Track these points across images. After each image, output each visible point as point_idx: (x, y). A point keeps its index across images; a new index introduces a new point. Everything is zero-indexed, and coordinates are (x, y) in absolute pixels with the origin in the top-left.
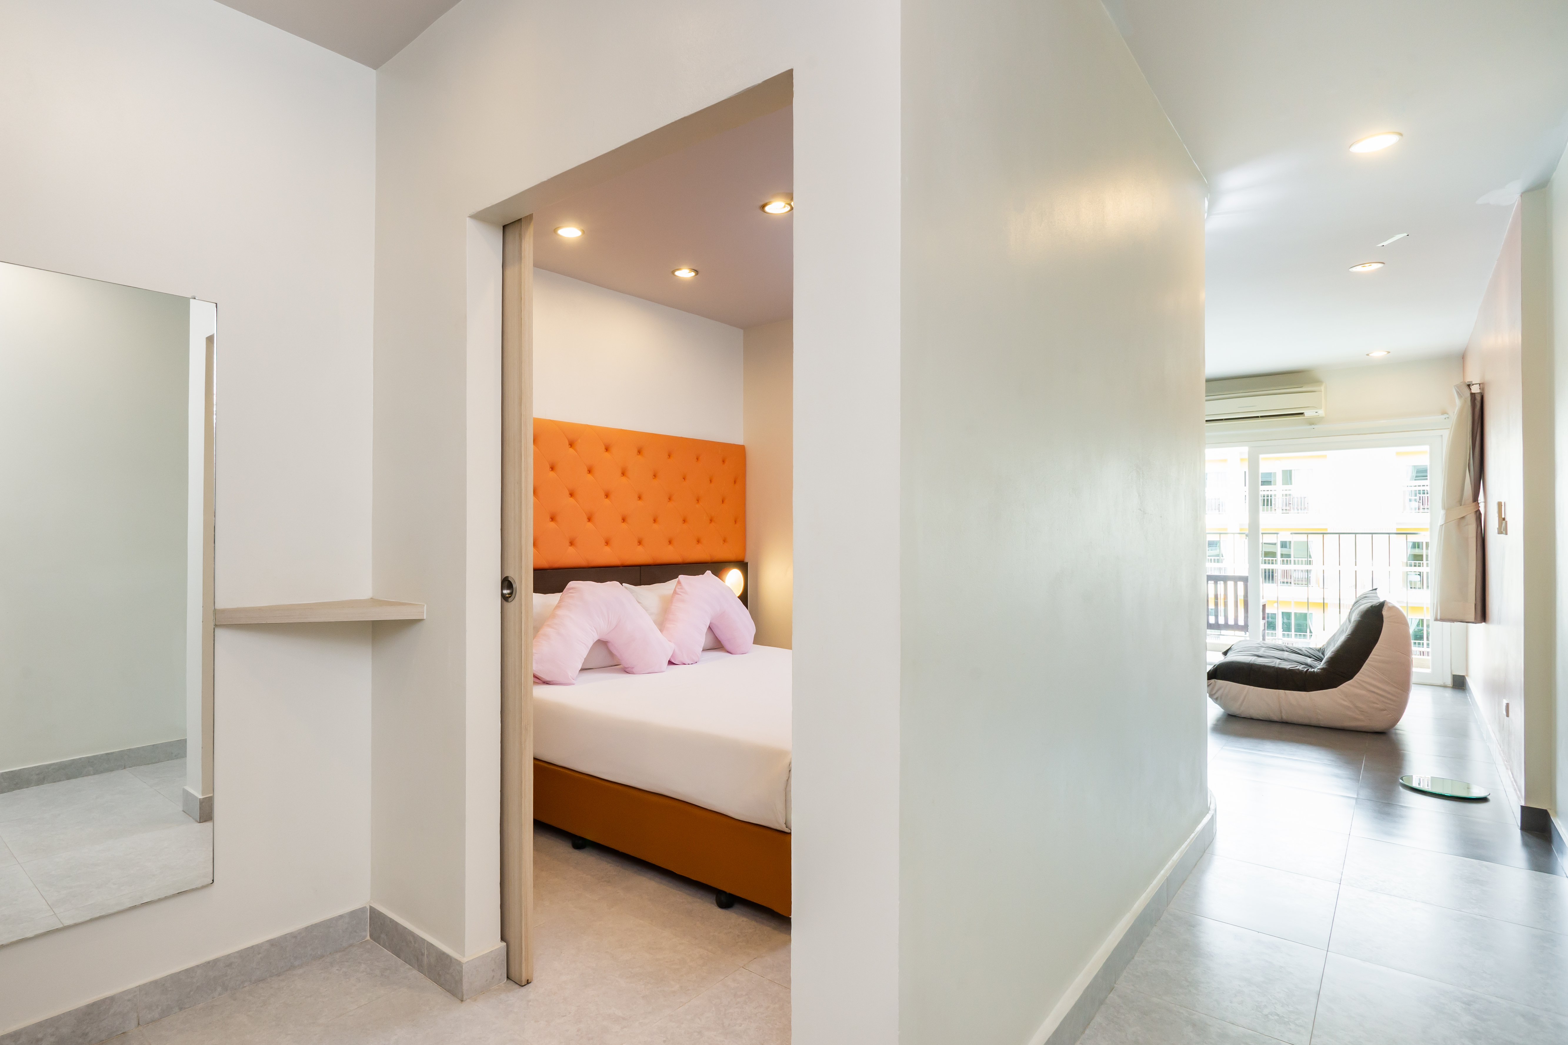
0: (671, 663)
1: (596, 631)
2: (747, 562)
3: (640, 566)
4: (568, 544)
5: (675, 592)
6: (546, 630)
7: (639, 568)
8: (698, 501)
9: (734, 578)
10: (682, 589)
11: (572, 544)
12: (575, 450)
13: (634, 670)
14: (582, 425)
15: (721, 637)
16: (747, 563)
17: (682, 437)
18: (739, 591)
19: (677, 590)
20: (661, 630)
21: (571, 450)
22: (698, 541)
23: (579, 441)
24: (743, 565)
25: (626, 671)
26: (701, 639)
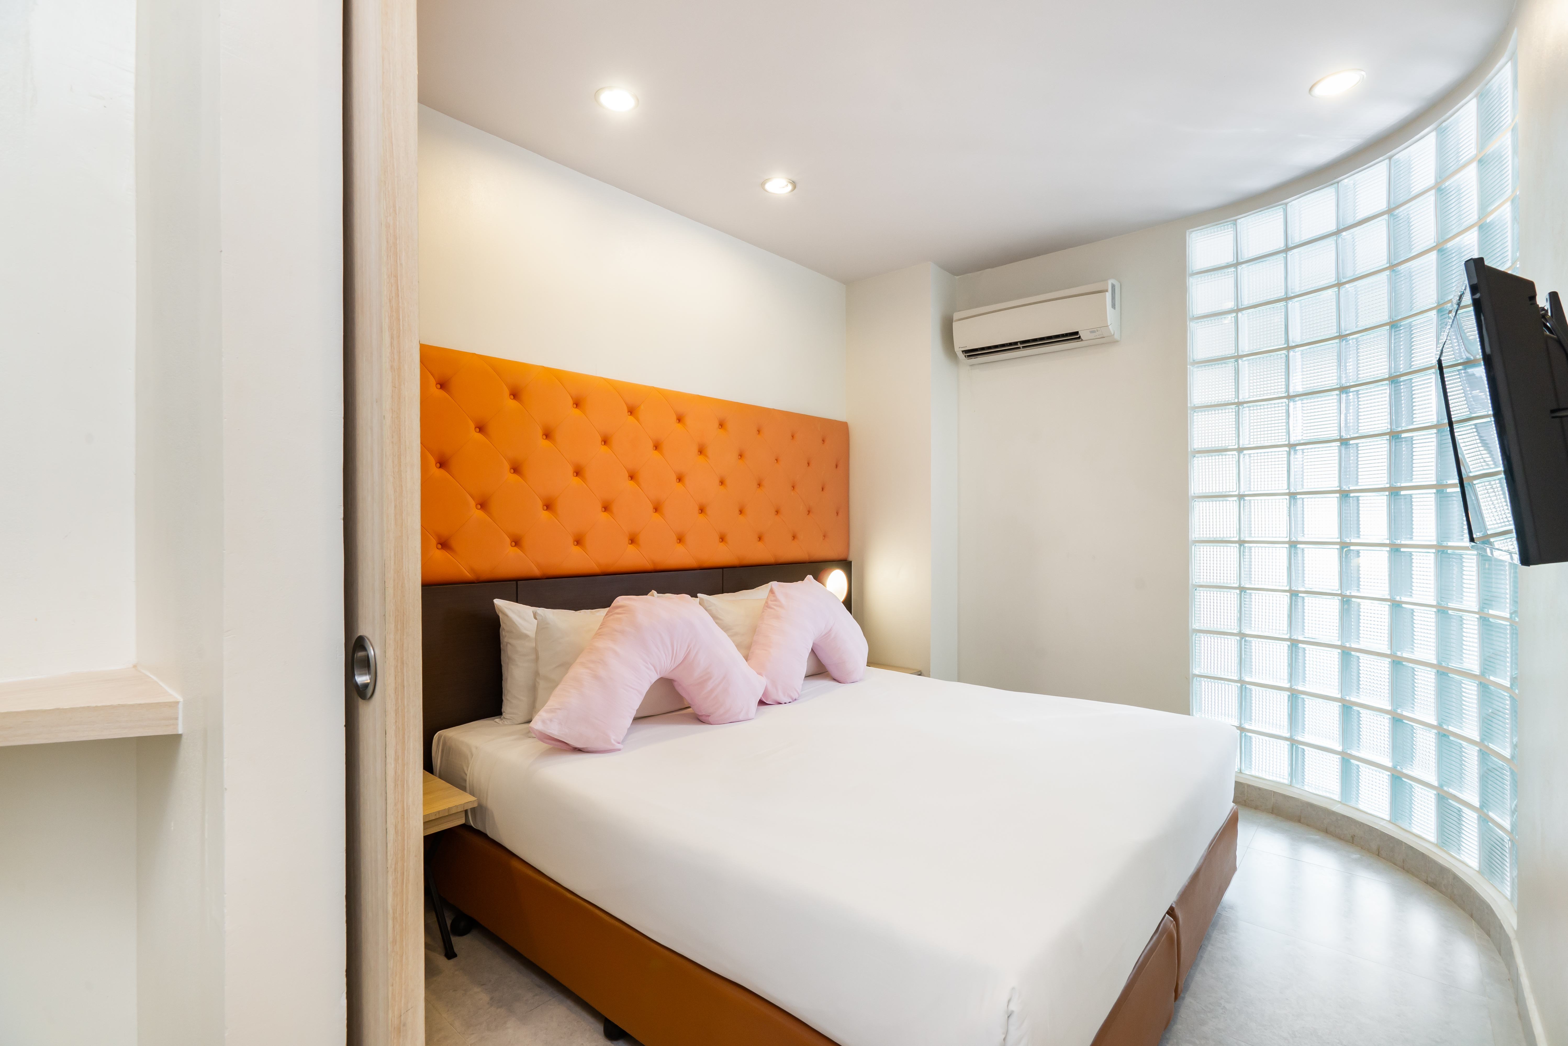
0: (762, 703)
1: (654, 667)
2: (850, 560)
3: (722, 568)
4: (626, 540)
5: (767, 606)
6: (577, 670)
7: (721, 570)
8: (793, 487)
9: (836, 580)
10: (775, 601)
11: (632, 541)
12: (637, 419)
13: (710, 719)
14: (646, 386)
15: (825, 661)
16: (851, 562)
17: (774, 409)
18: (842, 596)
19: (770, 603)
20: (747, 658)
21: (631, 418)
22: (794, 537)
23: (642, 407)
24: (846, 565)
25: (700, 719)
26: (802, 666)
